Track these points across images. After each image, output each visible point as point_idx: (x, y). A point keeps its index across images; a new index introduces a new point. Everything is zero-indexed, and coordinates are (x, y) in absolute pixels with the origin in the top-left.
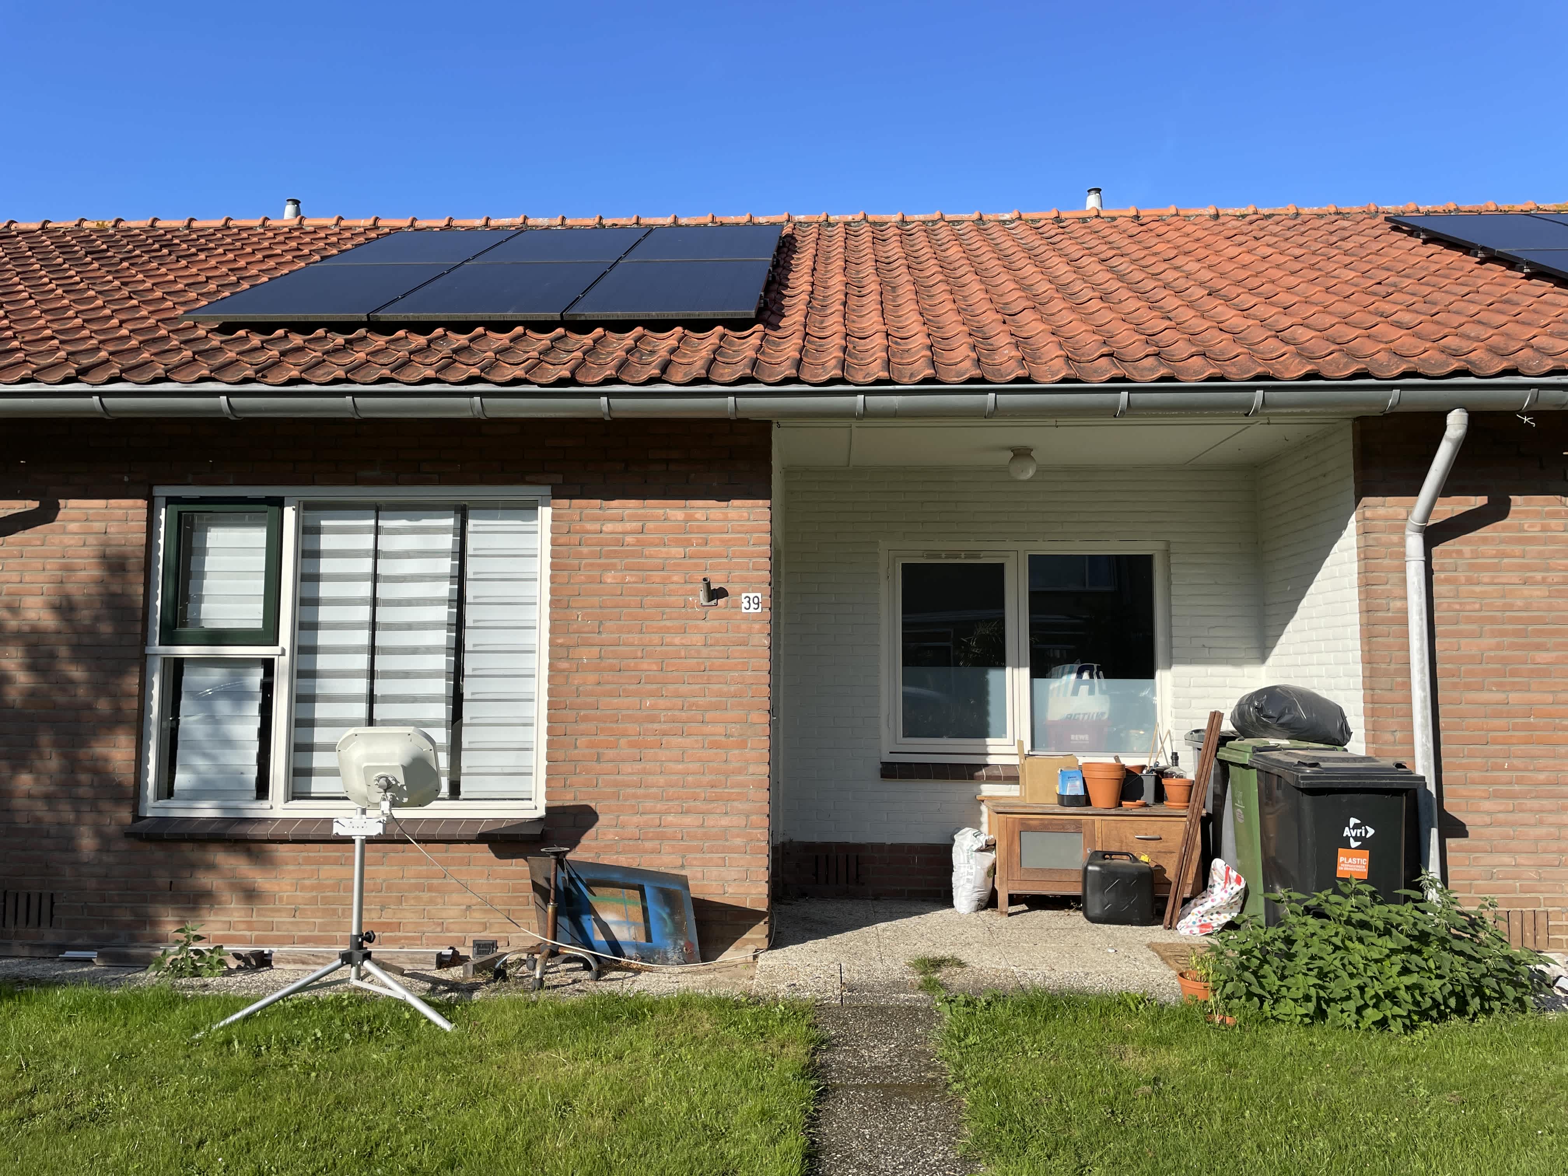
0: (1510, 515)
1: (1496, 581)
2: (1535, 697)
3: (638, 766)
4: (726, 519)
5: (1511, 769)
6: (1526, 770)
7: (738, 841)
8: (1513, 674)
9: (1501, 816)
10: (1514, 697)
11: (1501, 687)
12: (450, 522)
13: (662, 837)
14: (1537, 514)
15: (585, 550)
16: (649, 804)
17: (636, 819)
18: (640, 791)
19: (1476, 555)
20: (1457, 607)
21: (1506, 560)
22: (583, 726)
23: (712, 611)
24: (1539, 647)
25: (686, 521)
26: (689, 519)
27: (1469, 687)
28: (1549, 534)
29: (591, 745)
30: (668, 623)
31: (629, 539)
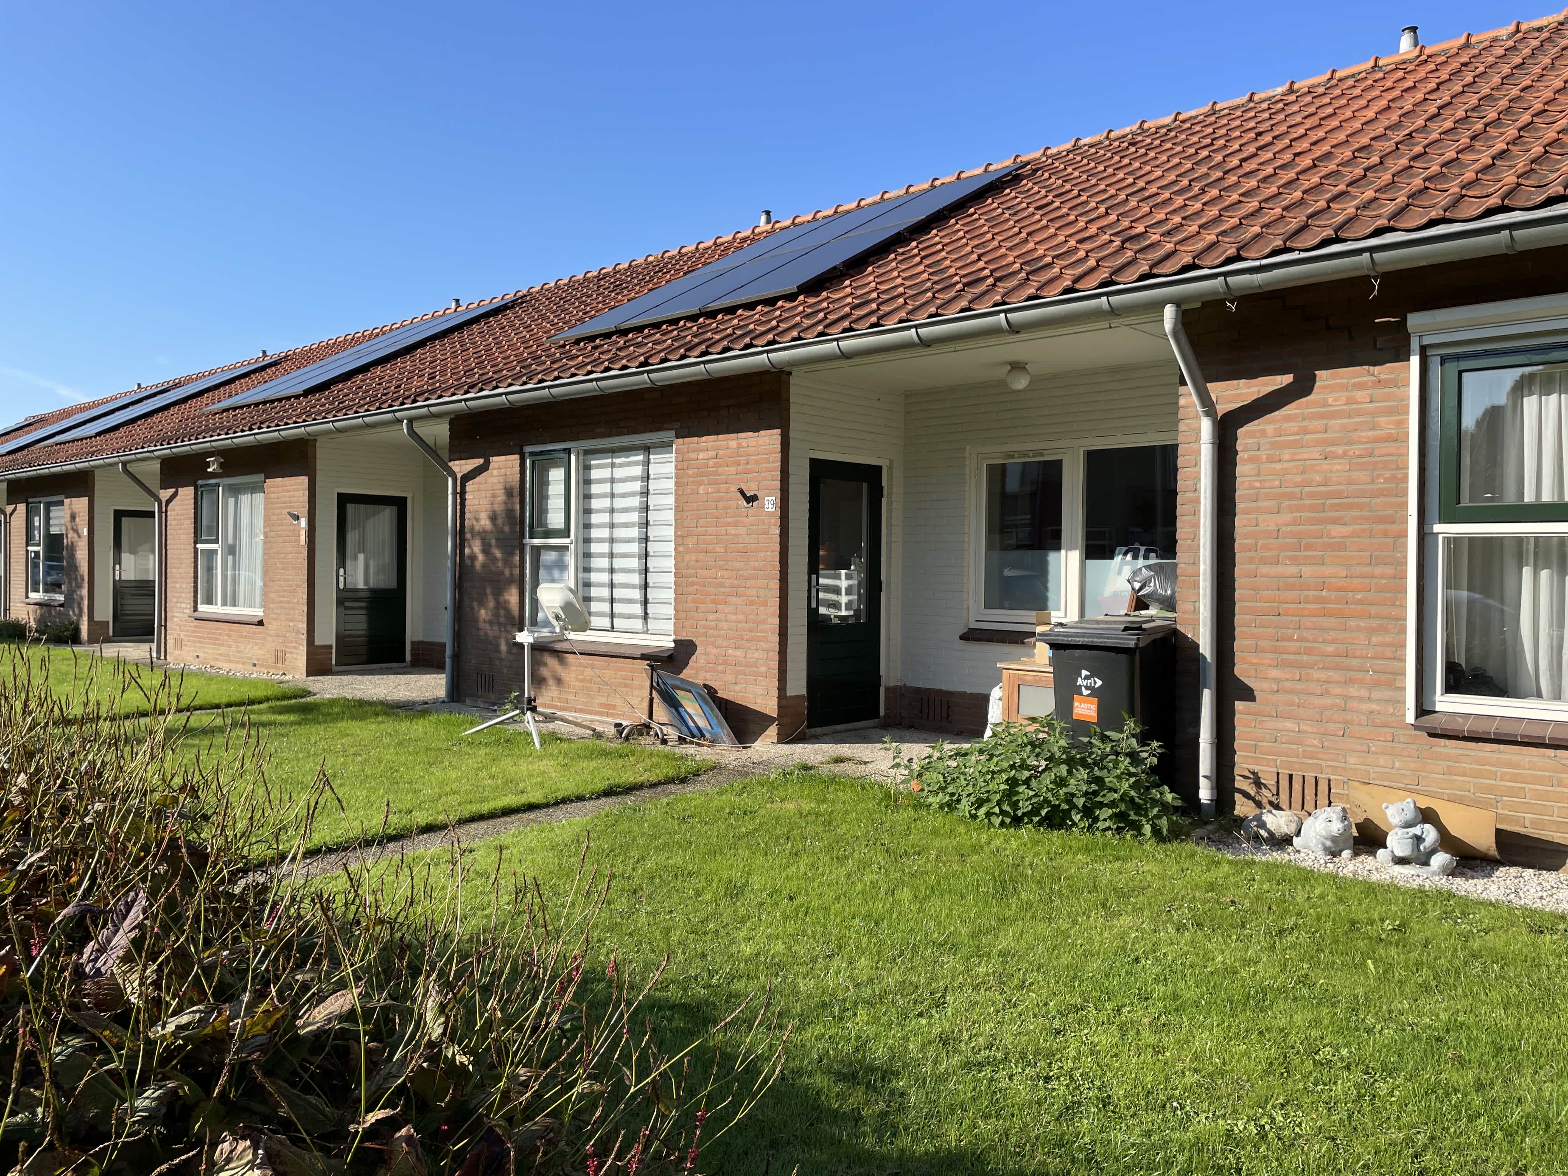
0: (1315, 390)
1: (1297, 457)
2: (1328, 570)
3: (715, 616)
4: (757, 445)
5: (1301, 639)
6: (1315, 641)
7: (763, 669)
8: (1309, 547)
9: (1288, 685)
10: (1307, 570)
11: (1294, 560)
12: (640, 458)
13: (726, 663)
14: (1344, 387)
15: (690, 472)
16: (719, 641)
17: (715, 651)
18: (716, 633)
19: (1279, 433)
20: (1258, 485)
21: (1308, 436)
22: (690, 589)
23: (751, 511)
24: (1334, 521)
25: (738, 448)
26: (739, 446)
27: (1264, 561)
28: (1354, 406)
29: (694, 601)
30: (729, 520)
31: (711, 463)
